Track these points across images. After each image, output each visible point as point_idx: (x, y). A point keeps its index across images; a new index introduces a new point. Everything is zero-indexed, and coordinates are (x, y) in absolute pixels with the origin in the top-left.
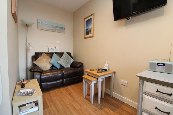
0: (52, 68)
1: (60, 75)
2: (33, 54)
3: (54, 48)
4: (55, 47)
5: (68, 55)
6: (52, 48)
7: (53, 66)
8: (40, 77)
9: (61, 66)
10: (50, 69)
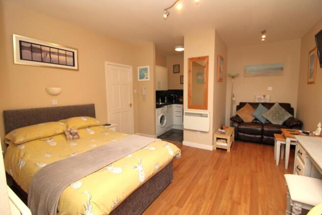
0: (255, 121)
1: (260, 129)
2: (238, 104)
3: (262, 98)
4: (264, 96)
5: (281, 107)
6: (259, 97)
7: (256, 119)
8: (238, 127)
9: (267, 120)
10: (252, 122)
